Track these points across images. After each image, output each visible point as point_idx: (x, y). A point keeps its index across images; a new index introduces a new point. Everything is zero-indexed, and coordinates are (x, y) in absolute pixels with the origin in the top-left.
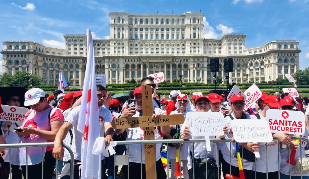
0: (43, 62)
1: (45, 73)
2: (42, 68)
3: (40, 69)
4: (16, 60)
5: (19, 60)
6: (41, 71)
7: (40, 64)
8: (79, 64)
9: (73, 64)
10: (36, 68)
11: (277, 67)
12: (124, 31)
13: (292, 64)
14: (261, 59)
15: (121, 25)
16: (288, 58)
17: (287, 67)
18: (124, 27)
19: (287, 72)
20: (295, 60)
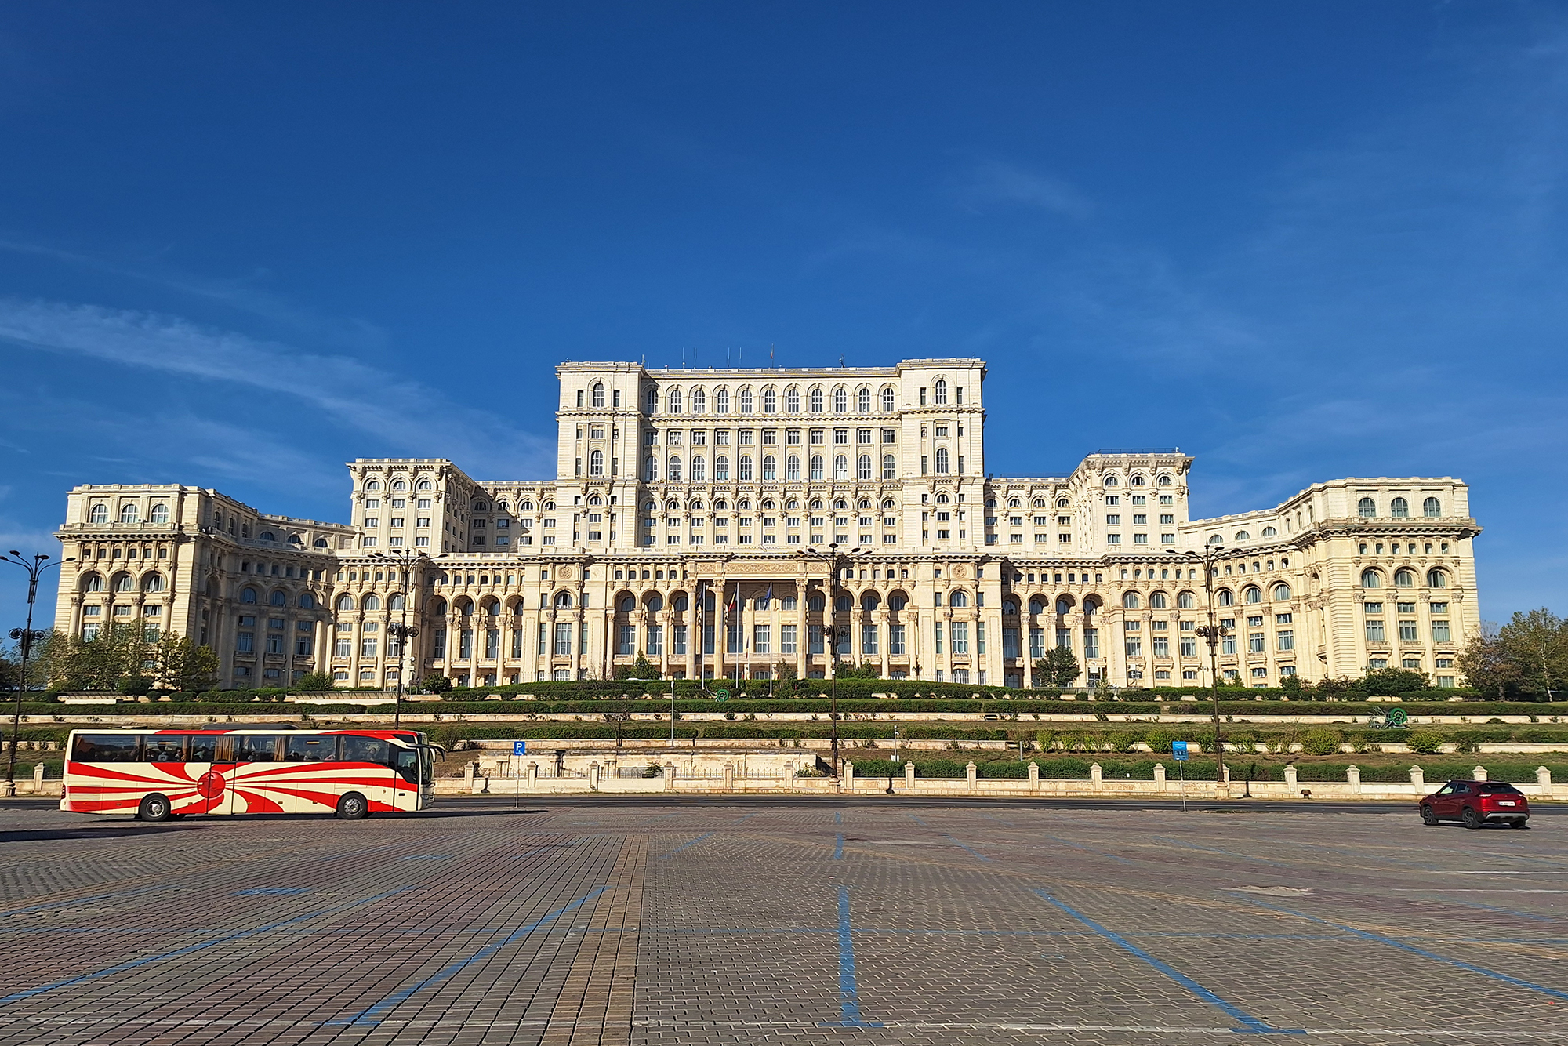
0: (244, 580)
1: (250, 630)
2: (237, 609)
3: (226, 610)
4: (119, 571)
5: (133, 569)
6: (231, 622)
7: (227, 590)
9: (380, 590)
10: (209, 607)
11: (1359, 607)
12: (619, 442)
13: (1437, 596)
14: (1271, 568)
15: (609, 419)
16: (1414, 563)
17: (1412, 610)
18: (620, 426)
19: (1415, 637)
20: (1451, 572)
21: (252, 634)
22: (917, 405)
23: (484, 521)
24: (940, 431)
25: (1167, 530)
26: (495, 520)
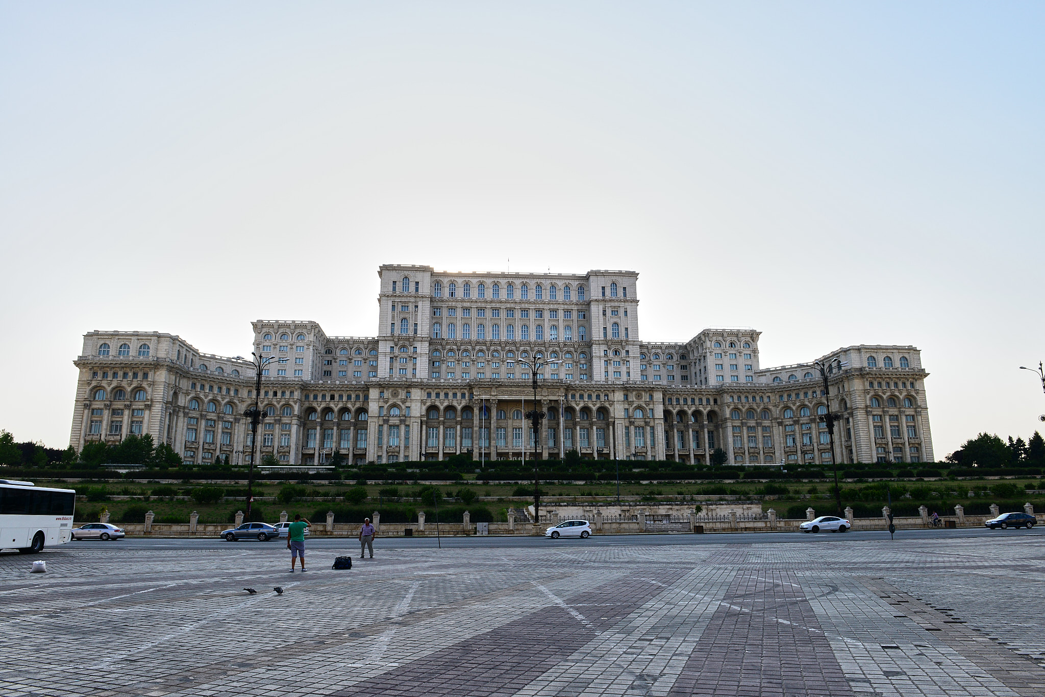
0: (193, 394)
1: (195, 427)
2: (188, 413)
3: (181, 414)
4: (117, 387)
5: (126, 386)
6: (184, 422)
7: (182, 401)
8: (292, 403)
9: (275, 403)
10: (172, 411)
11: (871, 418)
12: (419, 314)
13: (910, 412)
14: (815, 396)
15: (412, 300)
16: (897, 394)
17: (897, 420)
18: (420, 304)
19: (899, 435)
20: (915, 398)
21: (196, 430)
22: (600, 297)
23: (331, 361)
24: (615, 312)
25: (750, 373)
26: (338, 361)
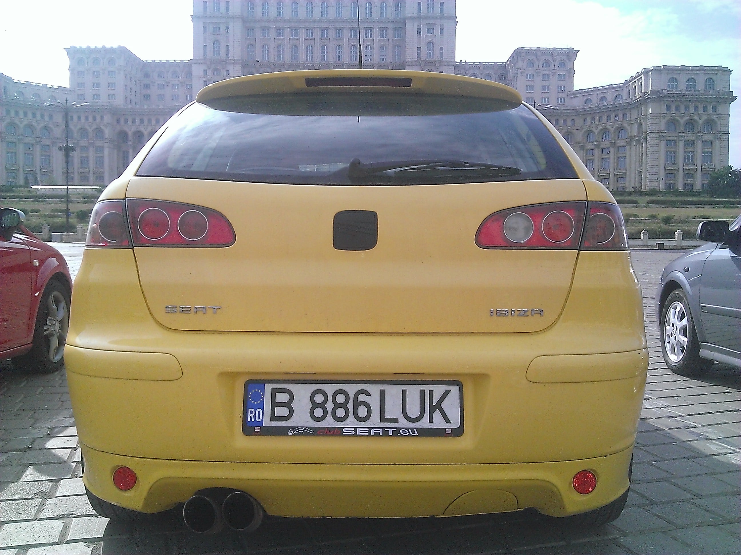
0: (8, 120)
1: (13, 151)
2: (5, 138)
8: (103, 127)
9: (88, 127)
11: (663, 144)
12: (231, 34)
13: (708, 137)
14: (617, 120)
15: (223, 20)
16: (696, 118)
17: (693, 145)
18: (231, 25)
19: (693, 161)
20: (716, 123)
21: (15, 153)
22: (416, 14)
23: (149, 85)
24: (430, 30)
25: (562, 95)
26: (156, 84)
